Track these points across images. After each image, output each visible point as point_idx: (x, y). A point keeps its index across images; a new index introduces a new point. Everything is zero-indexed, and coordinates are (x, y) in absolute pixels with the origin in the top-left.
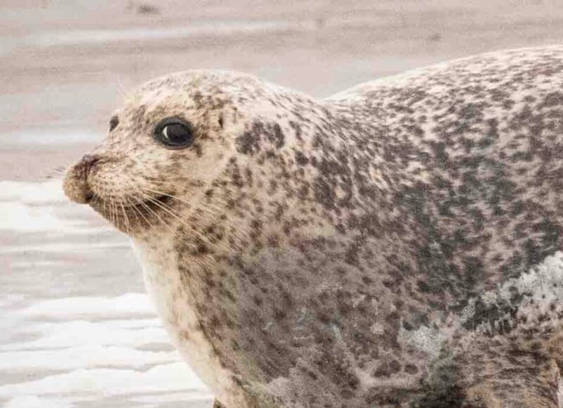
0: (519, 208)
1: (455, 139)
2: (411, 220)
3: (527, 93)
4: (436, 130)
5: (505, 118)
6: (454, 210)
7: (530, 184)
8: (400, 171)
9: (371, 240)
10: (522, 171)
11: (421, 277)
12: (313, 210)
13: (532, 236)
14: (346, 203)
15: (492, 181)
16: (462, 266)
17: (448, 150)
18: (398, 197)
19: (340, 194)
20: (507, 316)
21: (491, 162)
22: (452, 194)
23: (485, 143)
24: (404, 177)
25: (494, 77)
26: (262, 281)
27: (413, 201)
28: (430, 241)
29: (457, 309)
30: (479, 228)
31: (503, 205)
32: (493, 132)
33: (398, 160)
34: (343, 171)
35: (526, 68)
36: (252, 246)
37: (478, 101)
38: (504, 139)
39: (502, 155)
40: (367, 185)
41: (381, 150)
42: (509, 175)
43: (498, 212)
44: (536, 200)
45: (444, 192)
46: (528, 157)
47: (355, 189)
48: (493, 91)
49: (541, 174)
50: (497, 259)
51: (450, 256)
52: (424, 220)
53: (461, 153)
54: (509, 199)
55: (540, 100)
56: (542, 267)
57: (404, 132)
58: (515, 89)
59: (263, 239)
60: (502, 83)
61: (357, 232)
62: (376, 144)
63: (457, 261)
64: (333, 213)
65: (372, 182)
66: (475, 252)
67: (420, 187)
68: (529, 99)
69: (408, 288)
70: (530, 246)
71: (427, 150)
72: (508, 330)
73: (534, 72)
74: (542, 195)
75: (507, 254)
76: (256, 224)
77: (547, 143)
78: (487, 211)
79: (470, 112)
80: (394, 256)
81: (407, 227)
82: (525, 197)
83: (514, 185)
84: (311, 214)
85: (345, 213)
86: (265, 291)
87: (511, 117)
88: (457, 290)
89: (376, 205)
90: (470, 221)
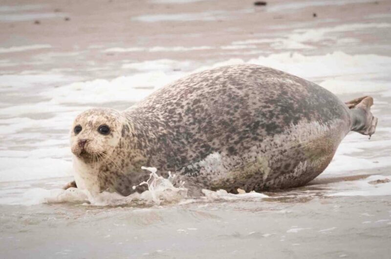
0: (195, 141)
1: (170, 120)
2: (164, 146)
3: (187, 102)
4: (164, 118)
5: (183, 112)
6: (176, 142)
7: (197, 133)
8: (157, 130)
9: (153, 157)
10: (193, 129)
11: (168, 163)
12: (137, 152)
13: (201, 149)
14: (145, 147)
15: (185, 133)
16: (180, 159)
17: (169, 124)
18: (159, 139)
19: (143, 144)
20: (196, 172)
21: (183, 127)
22: (174, 137)
23: (179, 121)
24: (159, 132)
25: (174, 98)
26: (122, 178)
27: (163, 139)
28: (170, 152)
29: (179, 170)
30: (184, 147)
31: (190, 140)
32: (181, 117)
33: (155, 126)
34: (143, 136)
35: (183, 92)
36: (121, 167)
37: (172, 107)
38: (185, 119)
39: (186, 124)
40: (150, 139)
41: (150, 124)
42: (190, 130)
43: (189, 142)
44: (200, 138)
45: (172, 136)
46: (194, 124)
47: (147, 141)
48: (176, 103)
49: (199, 128)
50: (191, 156)
51: (176, 156)
52: (167, 145)
53: (173, 124)
54: (192, 138)
55: (192, 103)
56: (206, 159)
57: (154, 118)
58: (182, 101)
59: (124, 165)
60: (178, 99)
61: (149, 156)
62: (147, 123)
63: (179, 157)
64: (142, 151)
65: (151, 137)
66: (184, 154)
67: (164, 135)
68: (188, 104)
69: (164, 168)
70: (201, 152)
71: (163, 123)
72: (197, 176)
73: (186, 93)
74: (201, 136)
75: (194, 155)
76: (123, 161)
77: (199, 118)
78: (186, 143)
79: (172, 112)
80: (160, 160)
81: (163, 149)
82: (196, 137)
83: (192, 134)
84: (137, 153)
85: (145, 150)
86: (123, 181)
87: (184, 111)
88: (179, 165)
89: (153, 144)
90: (181, 145)
